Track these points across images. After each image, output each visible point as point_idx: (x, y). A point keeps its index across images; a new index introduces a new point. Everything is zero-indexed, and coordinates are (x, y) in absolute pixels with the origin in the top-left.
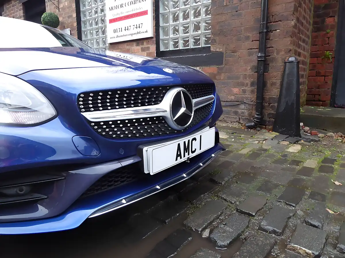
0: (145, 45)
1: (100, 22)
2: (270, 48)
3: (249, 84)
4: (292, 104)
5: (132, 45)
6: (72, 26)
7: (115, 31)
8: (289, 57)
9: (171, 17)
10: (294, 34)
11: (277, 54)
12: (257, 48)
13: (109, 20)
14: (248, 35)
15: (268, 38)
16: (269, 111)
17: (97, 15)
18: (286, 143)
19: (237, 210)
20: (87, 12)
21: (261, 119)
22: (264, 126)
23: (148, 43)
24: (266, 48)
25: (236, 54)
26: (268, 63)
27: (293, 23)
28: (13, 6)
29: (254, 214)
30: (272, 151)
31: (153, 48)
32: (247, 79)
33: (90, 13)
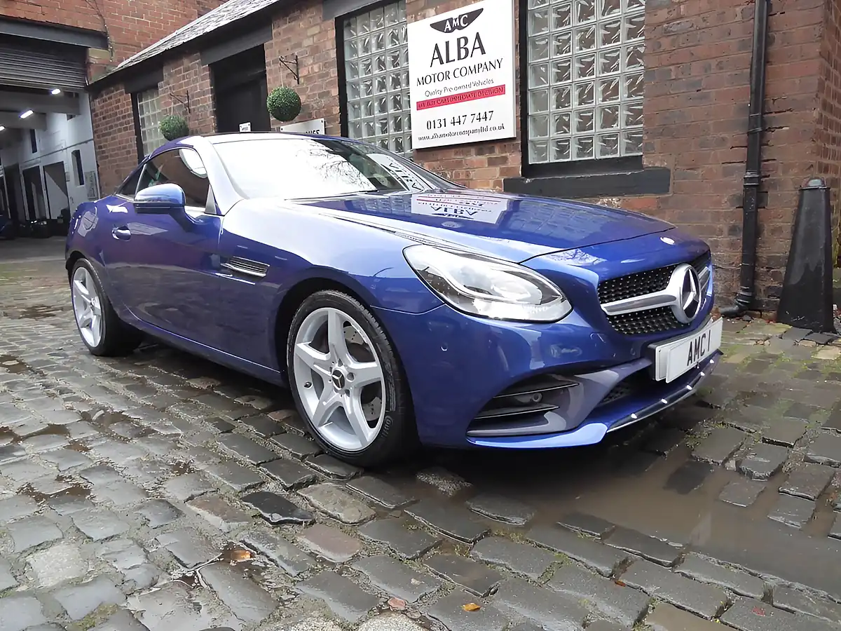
0: (497, 153)
1: (390, 105)
2: (770, 162)
3: (726, 230)
4: (818, 270)
5: (468, 154)
6: (328, 115)
7: (429, 125)
8: (808, 179)
9: (553, 97)
10: (818, 135)
11: (785, 172)
12: (742, 162)
13: (417, 103)
14: (723, 135)
15: (765, 142)
16: (767, 282)
17: (384, 92)
18: (811, 344)
19: (764, 440)
20: (362, 86)
21: (752, 298)
22: (758, 313)
23: (503, 151)
24: (760, 161)
25: (696, 172)
26: (765, 190)
27: (815, 114)
28: (187, 70)
29: (793, 444)
30: (787, 359)
31: (514, 160)
32: (721, 220)
33: (368, 86)
